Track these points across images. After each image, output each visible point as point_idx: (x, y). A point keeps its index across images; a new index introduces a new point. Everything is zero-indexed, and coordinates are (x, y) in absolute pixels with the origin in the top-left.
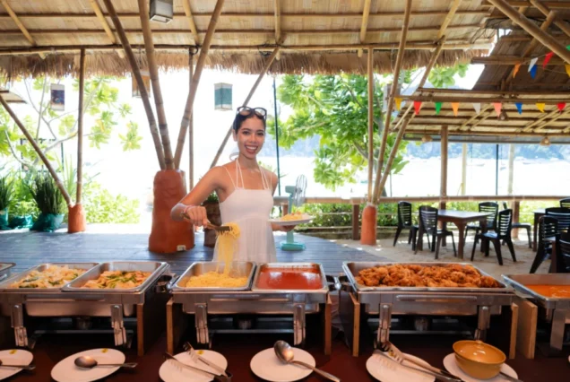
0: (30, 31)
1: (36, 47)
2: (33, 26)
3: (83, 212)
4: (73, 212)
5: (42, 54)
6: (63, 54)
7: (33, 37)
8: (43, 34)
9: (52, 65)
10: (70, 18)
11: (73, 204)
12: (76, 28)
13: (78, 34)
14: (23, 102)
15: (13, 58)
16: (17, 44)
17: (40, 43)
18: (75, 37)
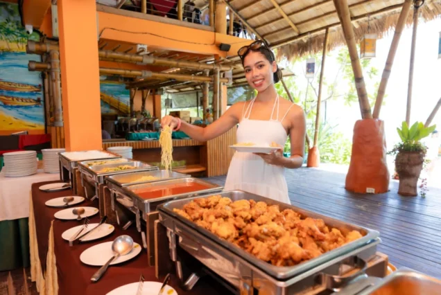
0: (296, 24)
1: (300, 35)
2: (297, 21)
3: (317, 153)
4: (311, 151)
5: (304, 39)
6: (317, 36)
7: (298, 28)
8: (303, 24)
9: (310, 46)
10: (318, 7)
11: (311, 146)
12: (323, 13)
13: (324, 17)
14: (293, 75)
15: (290, 46)
16: (291, 35)
17: (303, 31)
18: (323, 20)
